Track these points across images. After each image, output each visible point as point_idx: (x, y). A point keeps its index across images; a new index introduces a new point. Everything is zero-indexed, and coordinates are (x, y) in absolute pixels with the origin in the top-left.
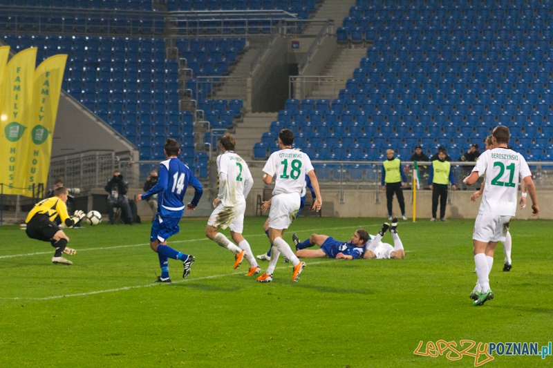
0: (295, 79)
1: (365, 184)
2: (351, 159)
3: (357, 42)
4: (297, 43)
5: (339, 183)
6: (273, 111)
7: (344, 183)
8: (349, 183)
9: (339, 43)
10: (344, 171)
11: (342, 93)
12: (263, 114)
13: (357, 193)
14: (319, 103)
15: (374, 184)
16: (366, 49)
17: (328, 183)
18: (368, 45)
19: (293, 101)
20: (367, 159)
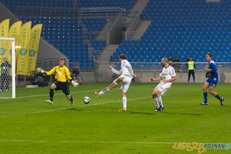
0: (125, 32)
1: (150, 70)
2: (145, 61)
3: (147, 19)
4: (126, 19)
5: (141, 70)
6: (117, 44)
7: (143, 70)
8: (145, 70)
9: (141, 19)
10: (143, 66)
11: (142, 38)
12: (113, 45)
13: (148, 73)
14: (134, 41)
15: (154, 70)
16: (150, 22)
17: (137, 70)
18: (151, 20)
19: (124, 40)
20: (151, 61)
